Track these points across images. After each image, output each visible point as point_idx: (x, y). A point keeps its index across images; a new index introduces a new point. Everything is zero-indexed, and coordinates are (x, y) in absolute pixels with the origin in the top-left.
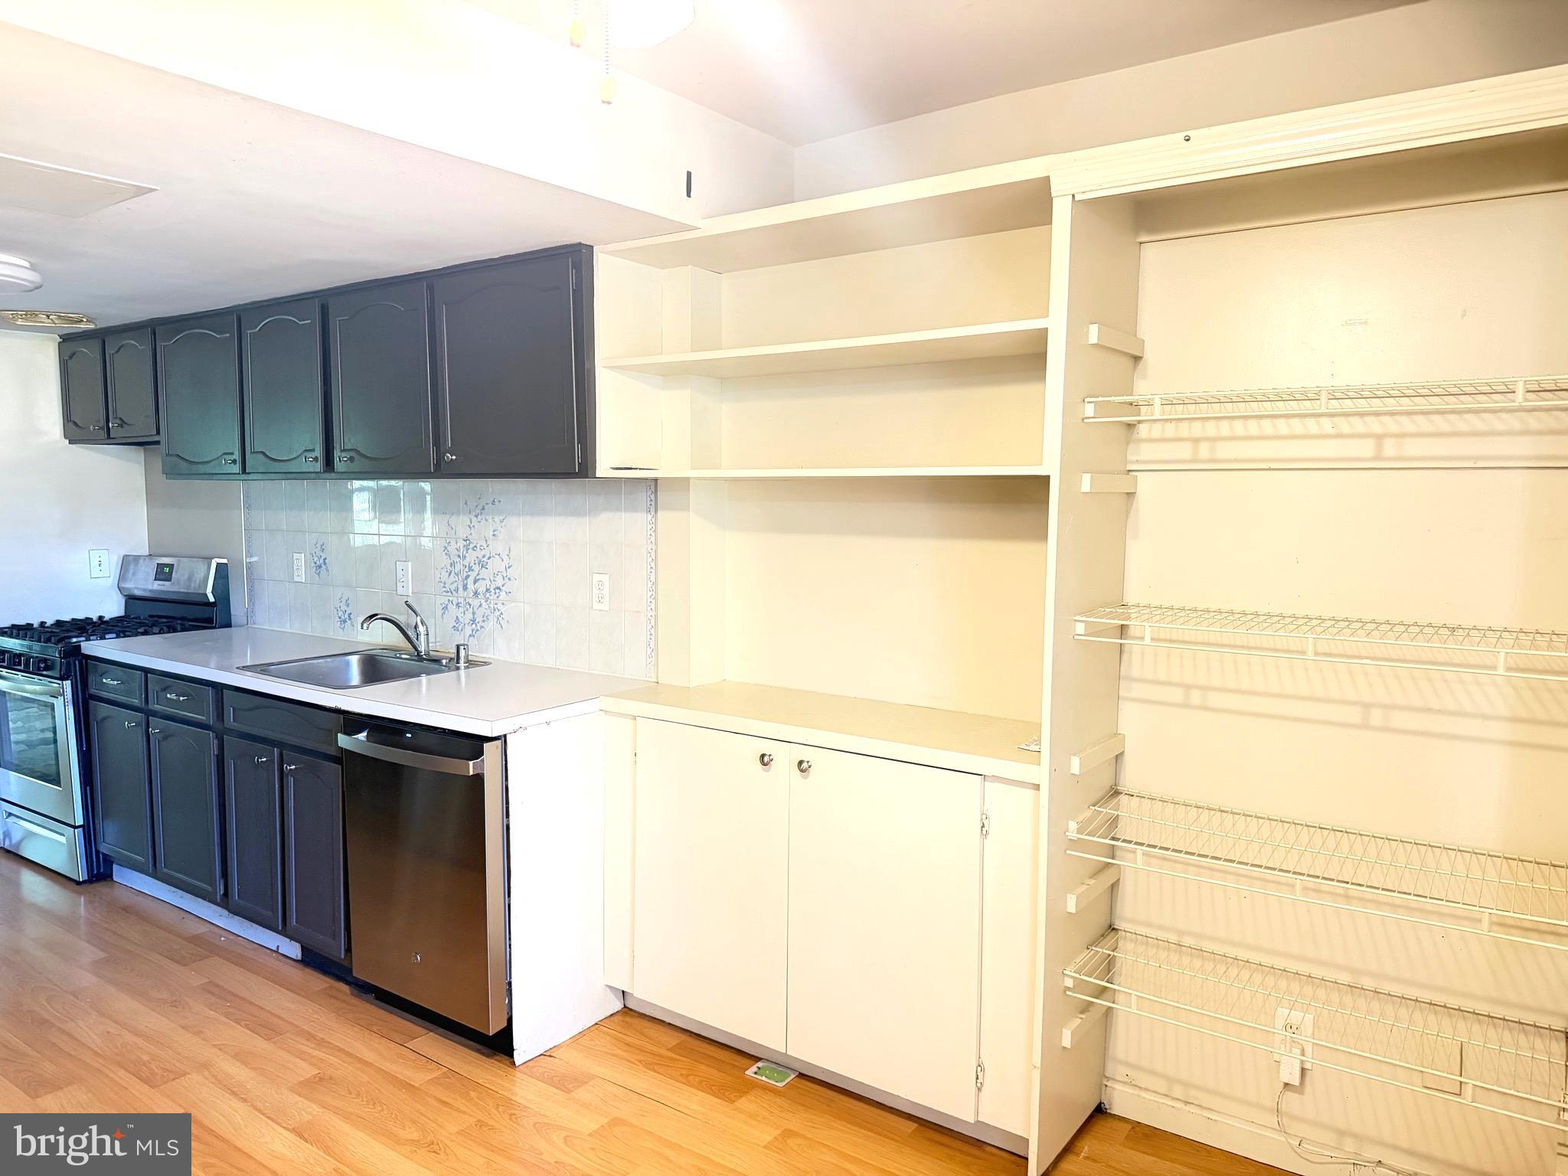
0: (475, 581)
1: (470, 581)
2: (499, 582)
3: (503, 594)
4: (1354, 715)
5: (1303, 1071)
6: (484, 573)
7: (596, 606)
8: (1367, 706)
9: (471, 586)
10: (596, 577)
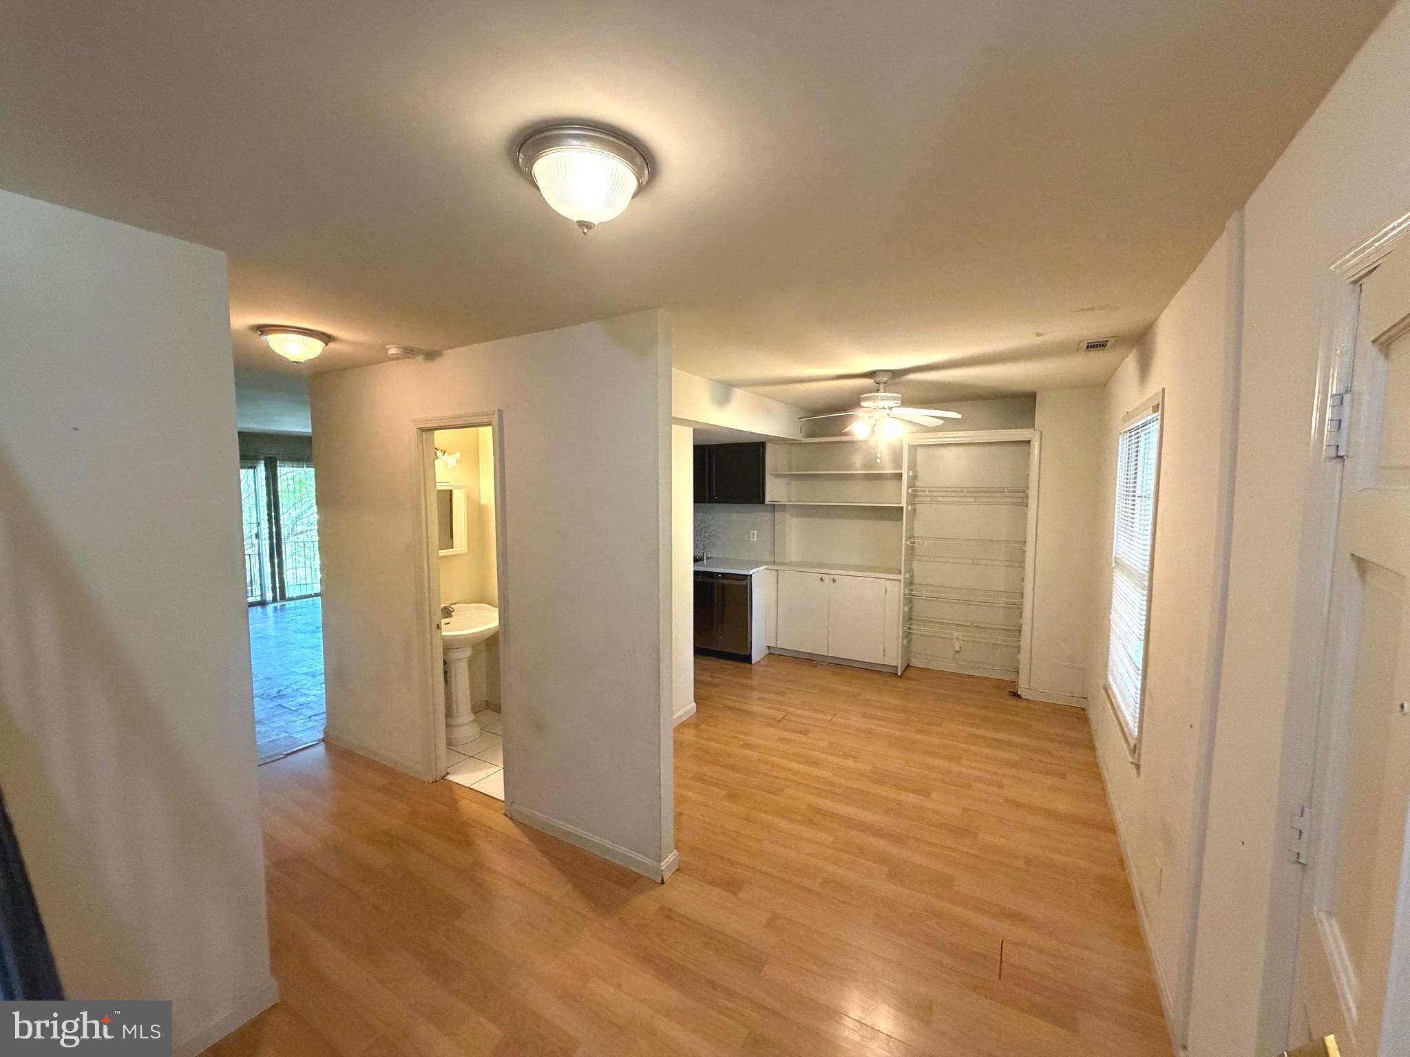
0: (705, 533)
1: (702, 533)
2: (714, 533)
3: (715, 538)
4: (971, 561)
5: (960, 648)
6: (708, 530)
7: (751, 539)
8: (973, 559)
9: (703, 535)
10: (751, 531)
